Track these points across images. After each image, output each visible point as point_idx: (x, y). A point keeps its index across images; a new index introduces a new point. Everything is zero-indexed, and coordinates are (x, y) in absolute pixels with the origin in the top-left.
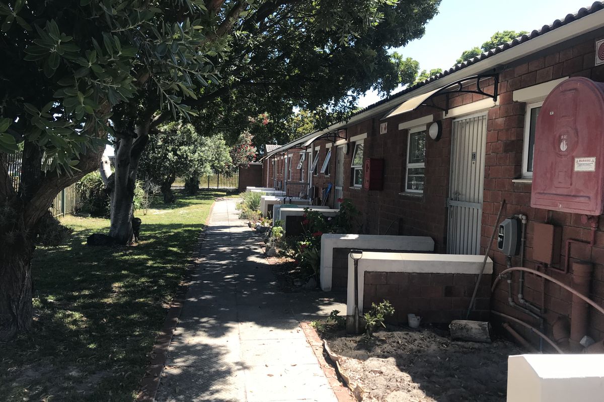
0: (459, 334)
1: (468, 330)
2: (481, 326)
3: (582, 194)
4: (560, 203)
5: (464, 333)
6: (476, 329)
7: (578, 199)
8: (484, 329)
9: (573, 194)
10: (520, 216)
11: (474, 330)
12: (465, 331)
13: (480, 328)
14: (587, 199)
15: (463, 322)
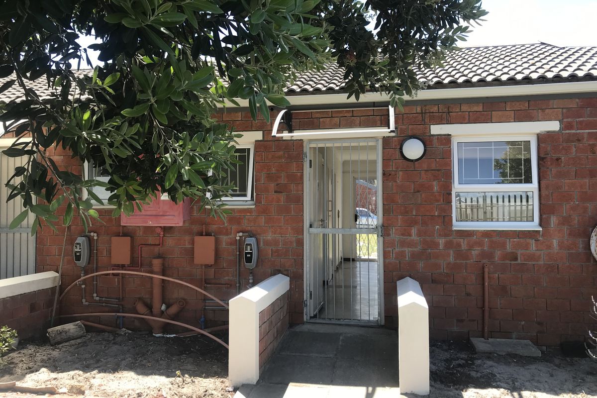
0: (59, 338)
1: (66, 332)
2: (76, 325)
3: (168, 214)
4: (150, 221)
5: (64, 336)
6: (73, 329)
7: (166, 217)
8: (80, 327)
9: (161, 214)
10: (92, 234)
11: (72, 331)
12: (63, 334)
13: (77, 327)
14: (173, 216)
15: (59, 328)
